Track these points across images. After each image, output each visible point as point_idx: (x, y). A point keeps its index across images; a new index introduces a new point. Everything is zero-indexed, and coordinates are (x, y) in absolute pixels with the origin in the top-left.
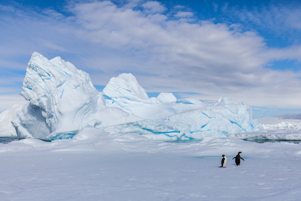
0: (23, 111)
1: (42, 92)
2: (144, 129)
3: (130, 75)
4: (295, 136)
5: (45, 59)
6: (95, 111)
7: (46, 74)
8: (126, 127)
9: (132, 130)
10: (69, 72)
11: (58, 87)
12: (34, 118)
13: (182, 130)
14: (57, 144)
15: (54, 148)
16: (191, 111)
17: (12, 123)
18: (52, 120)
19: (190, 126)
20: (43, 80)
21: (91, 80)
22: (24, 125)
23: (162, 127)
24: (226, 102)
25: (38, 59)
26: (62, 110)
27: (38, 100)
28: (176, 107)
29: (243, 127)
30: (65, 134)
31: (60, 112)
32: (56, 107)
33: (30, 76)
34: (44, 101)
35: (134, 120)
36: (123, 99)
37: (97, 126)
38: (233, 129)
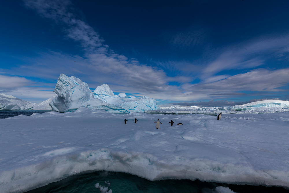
0: (55, 99)
1: (64, 91)
2: (109, 108)
3: (107, 85)
4: (169, 112)
5: (67, 77)
6: (88, 100)
7: (66, 83)
8: (101, 107)
9: (104, 108)
10: (78, 83)
11: (71, 89)
12: (60, 102)
13: (126, 108)
14: (66, 114)
15: (64, 116)
16: (131, 101)
17: (49, 104)
18: (68, 103)
19: (129, 107)
20: (65, 86)
21: (89, 86)
22: (55, 106)
23: (117, 107)
24: (146, 98)
25: (63, 77)
26: (72, 99)
27: (62, 94)
28: (125, 99)
29: (152, 108)
30: (73, 110)
31: (71, 100)
32: (69, 98)
33: (59, 84)
34: (65, 95)
35: (105, 104)
36: (103, 95)
37: (88, 107)
38: (147, 109)
